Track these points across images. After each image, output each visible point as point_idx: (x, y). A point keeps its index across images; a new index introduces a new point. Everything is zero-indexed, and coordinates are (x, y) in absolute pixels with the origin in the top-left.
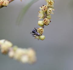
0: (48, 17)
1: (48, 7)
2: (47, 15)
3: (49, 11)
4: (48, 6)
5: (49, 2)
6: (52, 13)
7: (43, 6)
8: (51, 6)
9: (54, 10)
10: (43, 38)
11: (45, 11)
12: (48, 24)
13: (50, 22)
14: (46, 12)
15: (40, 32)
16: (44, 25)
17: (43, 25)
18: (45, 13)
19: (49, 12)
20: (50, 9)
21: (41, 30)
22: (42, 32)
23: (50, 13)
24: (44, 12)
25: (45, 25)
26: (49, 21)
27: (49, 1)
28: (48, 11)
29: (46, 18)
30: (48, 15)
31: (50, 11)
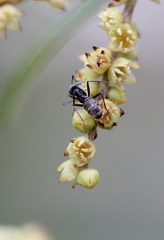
0: (112, 93)
1: (115, 55)
2: (109, 88)
3: (119, 72)
4: (115, 50)
5: (116, 34)
6: (131, 79)
7: (95, 48)
8: (126, 50)
9: (136, 66)
10: (93, 180)
11: (102, 72)
12: (115, 124)
13: (122, 114)
14: (106, 74)
15: (79, 156)
16: (98, 129)
17: (94, 129)
18: (100, 79)
19: (118, 75)
20: (123, 62)
21: (82, 147)
22: (86, 154)
23: (120, 79)
24: (99, 75)
25: (102, 125)
26: (118, 112)
27: (119, 31)
28: (114, 71)
29: (107, 98)
30: (115, 88)
31: (121, 69)
